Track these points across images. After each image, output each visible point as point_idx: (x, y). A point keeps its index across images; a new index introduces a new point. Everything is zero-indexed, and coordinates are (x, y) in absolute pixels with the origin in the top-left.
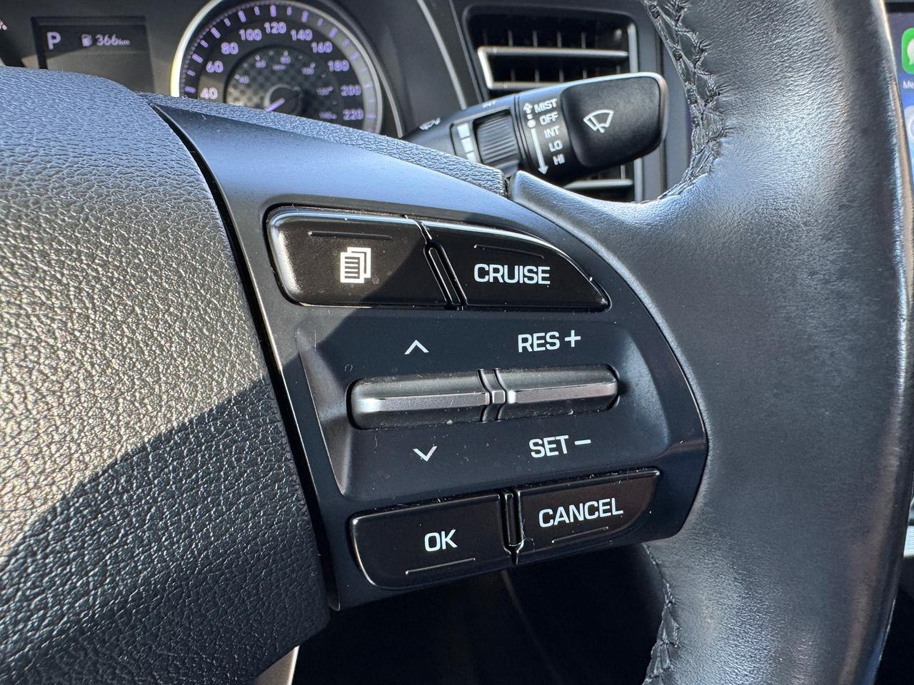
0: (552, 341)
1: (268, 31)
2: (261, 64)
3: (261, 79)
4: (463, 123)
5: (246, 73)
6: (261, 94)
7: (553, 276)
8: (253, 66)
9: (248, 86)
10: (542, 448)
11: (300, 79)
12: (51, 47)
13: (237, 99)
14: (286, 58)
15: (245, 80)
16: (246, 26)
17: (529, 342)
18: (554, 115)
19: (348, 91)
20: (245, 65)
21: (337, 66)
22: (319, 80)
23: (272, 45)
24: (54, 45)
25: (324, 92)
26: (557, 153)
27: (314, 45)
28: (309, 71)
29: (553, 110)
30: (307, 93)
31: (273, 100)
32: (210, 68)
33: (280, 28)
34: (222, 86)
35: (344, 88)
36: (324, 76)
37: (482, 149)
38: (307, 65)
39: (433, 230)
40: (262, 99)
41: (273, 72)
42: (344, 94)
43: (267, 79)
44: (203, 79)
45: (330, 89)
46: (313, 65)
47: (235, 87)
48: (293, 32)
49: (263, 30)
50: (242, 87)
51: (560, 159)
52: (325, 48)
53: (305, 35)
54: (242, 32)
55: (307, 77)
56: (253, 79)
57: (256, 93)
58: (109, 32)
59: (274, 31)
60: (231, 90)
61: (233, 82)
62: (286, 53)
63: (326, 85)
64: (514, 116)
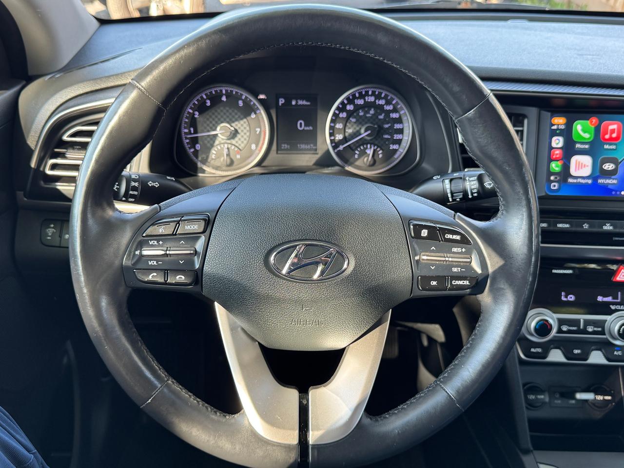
0: (459, 250)
1: (366, 100)
2: (361, 114)
3: (361, 120)
4: (447, 179)
5: (355, 117)
6: (360, 126)
7: (461, 238)
8: (358, 114)
9: (355, 123)
10: (455, 270)
11: (377, 120)
12: (280, 104)
13: (350, 128)
14: (372, 112)
15: (354, 120)
16: (358, 98)
17: (455, 250)
18: (475, 182)
19: (397, 126)
20: (355, 114)
21: (394, 115)
22: (385, 121)
23: (368, 106)
24: (282, 104)
25: (386, 126)
26: (474, 189)
27: (385, 106)
28: (381, 117)
29: (474, 180)
30: (379, 126)
31: (366, 131)
32: (341, 115)
33: (372, 99)
34: (344, 123)
35: (395, 125)
36: (388, 119)
37: (452, 186)
38: (381, 114)
39: (438, 227)
40: (360, 129)
41: (366, 117)
42: (395, 128)
43: (363, 120)
44: (338, 120)
45: (389, 125)
46: (383, 115)
47: (350, 123)
48: (377, 101)
49: (365, 100)
50: (352, 123)
51: (475, 195)
52: (390, 108)
53: (382, 102)
54: (356, 101)
55: (380, 119)
56: (357, 120)
57: (358, 126)
58: (302, 99)
59: (369, 101)
60: (348, 124)
61: (349, 121)
62: (372, 110)
63: (388, 123)
64: (463, 179)
